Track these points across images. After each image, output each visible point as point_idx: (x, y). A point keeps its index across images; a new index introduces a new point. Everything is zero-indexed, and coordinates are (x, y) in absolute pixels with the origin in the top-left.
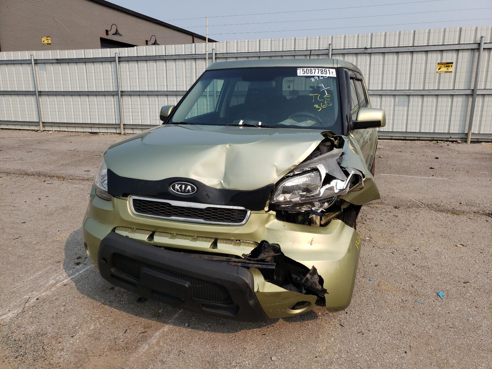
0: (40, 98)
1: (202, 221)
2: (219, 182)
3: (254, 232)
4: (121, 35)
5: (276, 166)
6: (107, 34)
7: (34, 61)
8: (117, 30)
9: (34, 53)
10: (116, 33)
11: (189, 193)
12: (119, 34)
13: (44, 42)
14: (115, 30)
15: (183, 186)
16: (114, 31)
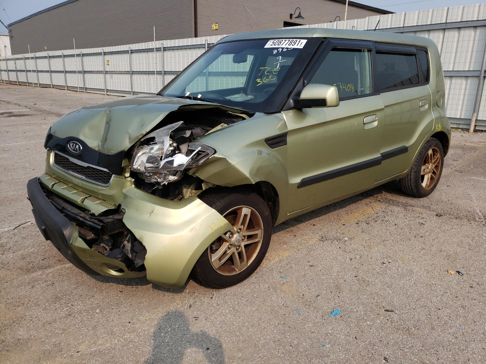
0: (209, 78)
1: (84, 177)
2: (98, 145)
3: (113, 194)
4: (303, 18)
5: (129, 133)
6: (291, 18)
7: (207, 45)
8: (300, 13)
9: (208, 38)
10: (299, 16)
11: (77, 151)
12: (301, 17)
13: (214, 28)
14: (299, 14)
15: (74, 145)
16: (297, 15)
